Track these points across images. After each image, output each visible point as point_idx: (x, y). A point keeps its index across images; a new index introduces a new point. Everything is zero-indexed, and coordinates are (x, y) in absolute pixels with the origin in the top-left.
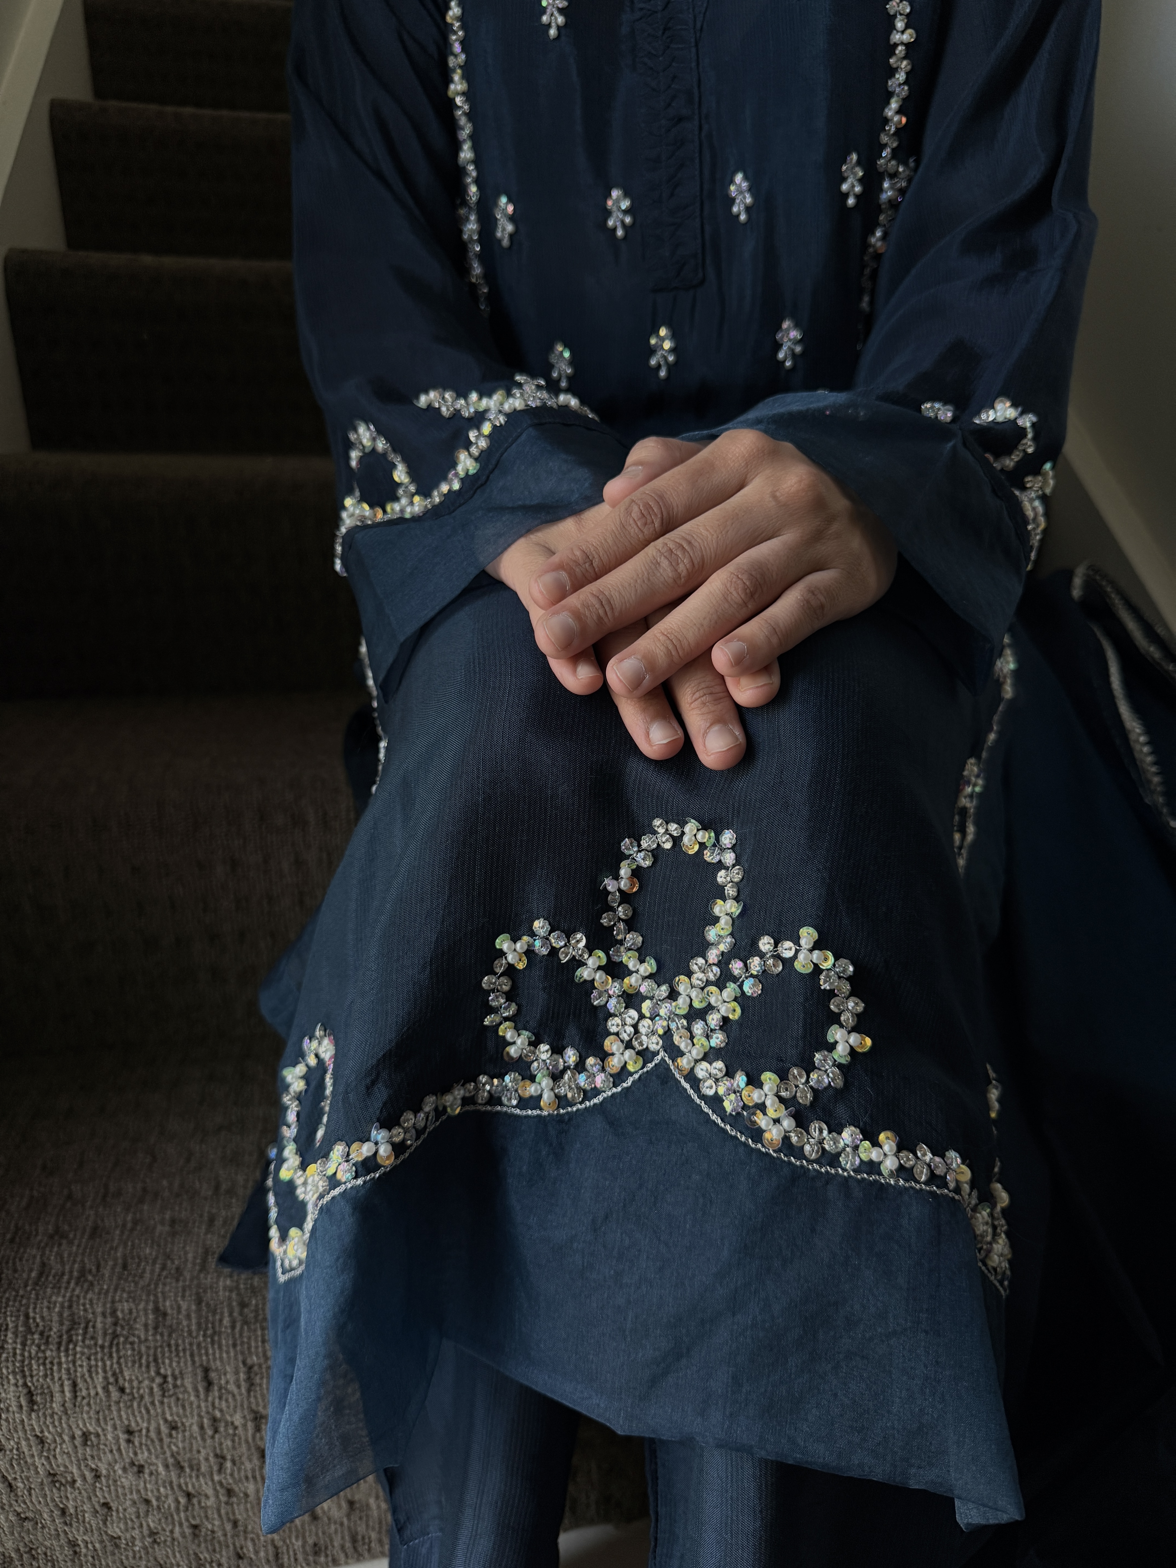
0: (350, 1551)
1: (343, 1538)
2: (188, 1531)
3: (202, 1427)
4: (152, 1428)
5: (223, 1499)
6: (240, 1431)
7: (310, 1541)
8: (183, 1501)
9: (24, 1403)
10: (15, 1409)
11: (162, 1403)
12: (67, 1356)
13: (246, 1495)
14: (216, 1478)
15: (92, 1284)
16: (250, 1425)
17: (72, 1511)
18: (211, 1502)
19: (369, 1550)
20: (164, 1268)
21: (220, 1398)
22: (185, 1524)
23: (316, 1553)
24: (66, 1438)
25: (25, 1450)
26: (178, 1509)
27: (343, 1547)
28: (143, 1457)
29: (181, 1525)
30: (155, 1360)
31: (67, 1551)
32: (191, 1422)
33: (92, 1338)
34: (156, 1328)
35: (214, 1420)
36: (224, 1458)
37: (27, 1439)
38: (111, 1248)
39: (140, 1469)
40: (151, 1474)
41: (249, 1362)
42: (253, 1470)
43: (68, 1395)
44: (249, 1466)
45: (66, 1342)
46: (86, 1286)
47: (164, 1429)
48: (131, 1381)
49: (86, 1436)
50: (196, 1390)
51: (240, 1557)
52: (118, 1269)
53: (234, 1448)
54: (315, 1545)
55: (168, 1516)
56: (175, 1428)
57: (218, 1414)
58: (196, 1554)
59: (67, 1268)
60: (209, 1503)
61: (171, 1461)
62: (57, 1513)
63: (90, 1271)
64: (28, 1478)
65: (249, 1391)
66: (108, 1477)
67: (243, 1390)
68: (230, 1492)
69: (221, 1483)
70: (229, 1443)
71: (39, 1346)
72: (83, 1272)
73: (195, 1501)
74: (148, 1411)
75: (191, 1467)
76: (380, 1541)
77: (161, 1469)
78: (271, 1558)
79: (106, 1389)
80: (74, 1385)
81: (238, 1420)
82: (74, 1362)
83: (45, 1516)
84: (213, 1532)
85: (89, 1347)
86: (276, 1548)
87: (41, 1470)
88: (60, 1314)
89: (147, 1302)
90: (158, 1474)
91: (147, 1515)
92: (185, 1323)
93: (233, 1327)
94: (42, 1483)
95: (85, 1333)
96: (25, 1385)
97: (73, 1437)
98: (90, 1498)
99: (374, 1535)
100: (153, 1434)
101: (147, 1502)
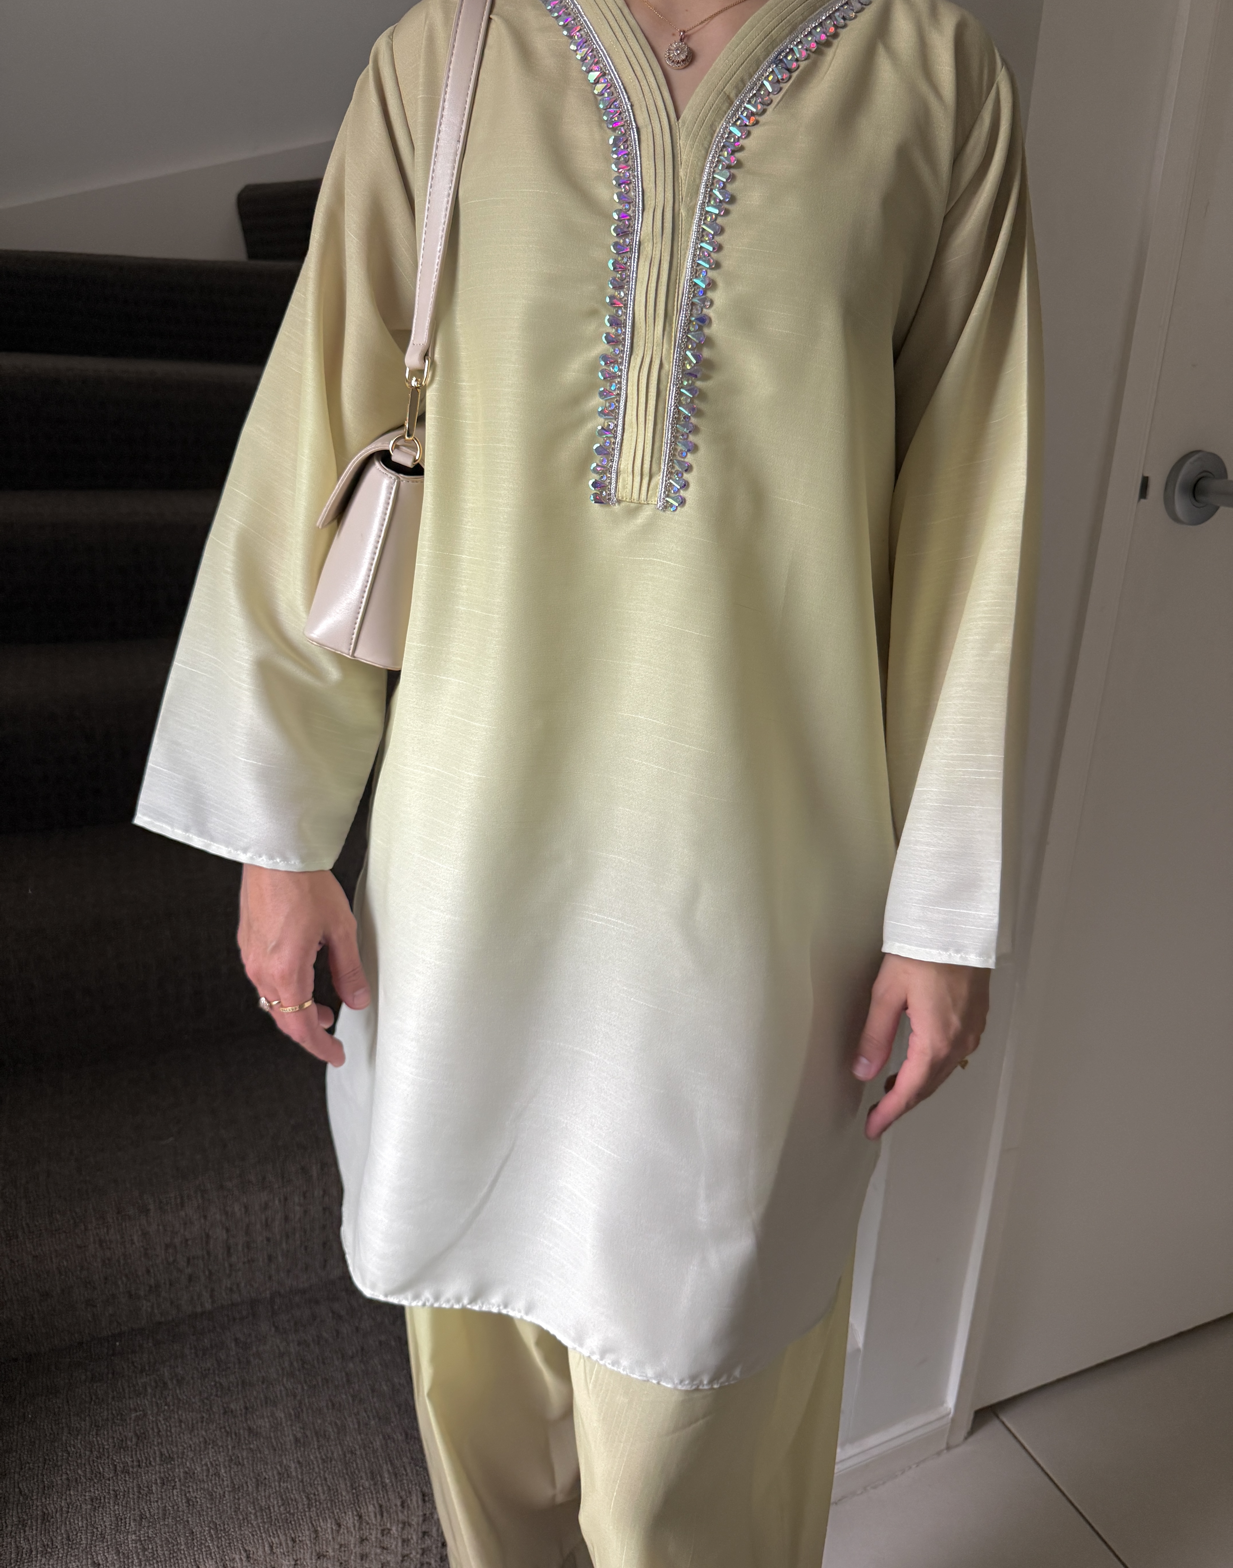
20: (93, 1536)
38: (57, 1528)
52: (65, 1541)
59: (33, 1546)
63: (48, 1545)
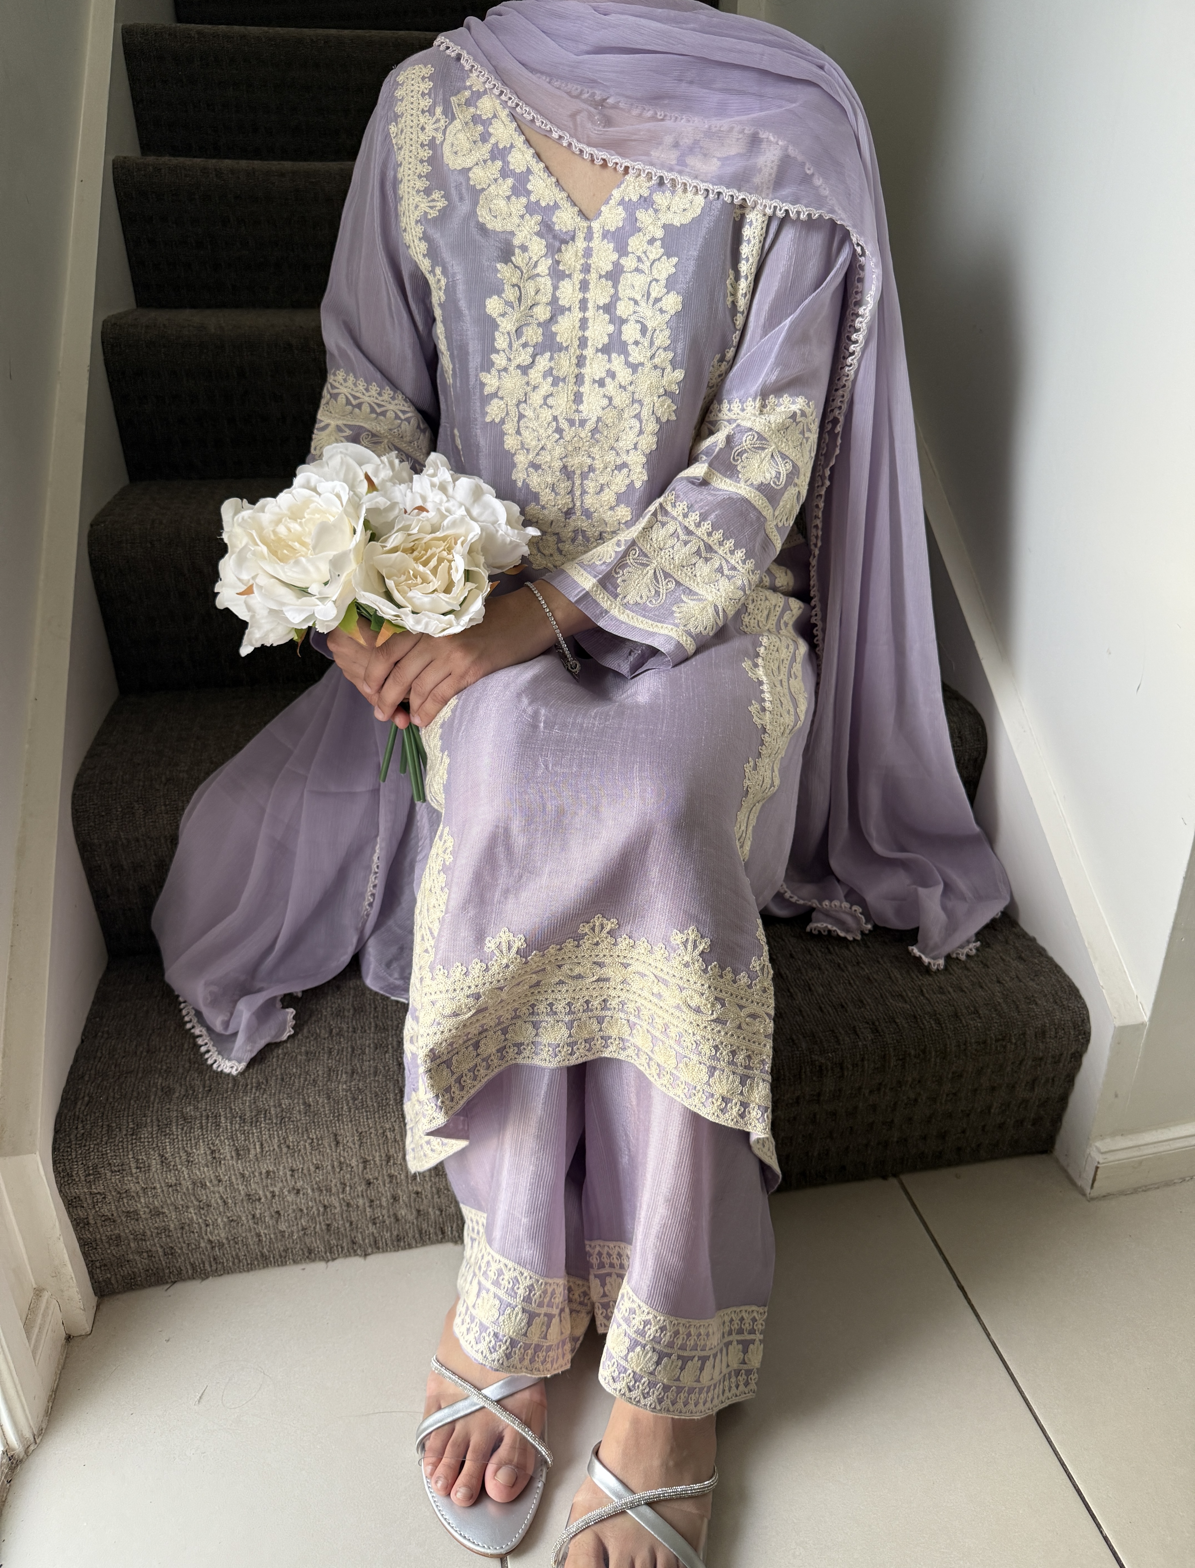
0: (418, 1239)
1: (414, 1231)
2: (324, 1227)
3: (333, 1167)
4: (305, 1168)
5: (345, 1208)
6: (355, 1168)
7: (395, 1233)
8: (321, 1209)
9: (234, 1154)
10: (229, 1157)
11: (311, 1153)
12: (257, 1129)
13: (358, 1207)
14: (341, 1196)
15: (265, 1090)
16: (361, 1166)
17: (258, 1216)
18: (338, 1210)
19: (429, 1239)
20: (306, 1080)
21: (344, 1150)
22: (323, 1224)
23: (398, 1240)
24: (257, 1174)
25: (234, 1181)
26: (318, 1214)
27: (414, 1237)
28: (299, 1184)
29: (320, 1223)
30: (307, 1130)
31: (256, 1239)
32: (327, 1164)
33: (269, 1119)
34: (305, 1113)
35: (340, 1163)
36: (345, 1184)
37: (235, 1175)
39: (298, 1192)
40: (304, 1194)
41: (360, 1130)
42: (362, 1191)
43: (258, 1150)
44: (360, 1189)
45: (255, 1122)
46: (262, 1091)
47: (312, 1168)
48: (293, 1142)
49: (268, 1172)
50: (330, 1146)
51: (354, 1243)
52: (279, 1081)
53: (351, 1179)
54: (398, 1236)
55: (313, 1219)
56: (317, 1168)
57: (342, 1159)
58: (329, 1241)
59: (249, 1081)
60: (336, 1211)
61: (315, 1186)
62: (250, 1217)
64: (234, 1197)
65: (360, 1146)
66: (279, 1196)
67: (357, 1146)
68: (348, 1205)
69: (343, 1199)
70: (348, 1176)
71: (240, 1124)
72: (259, 1084)
73: (328, 1210)
74: (303, 1159)
75: (326, 1190)
76: (436, 1233)
77: (309, 1191)
78: (372, 1243)
79: (279, 1146)
80: (262, 1145)
81: (354, 1163)
82: (261, 1132)
83: (244, 1218)
84: (338, 1228)
85: (268, 1124)
86: (375, 1238)
87: (242, 1192)
88: (250, 1106)
89: (299, 1099)
90: (308, 1194)
91: (301, 1218)
92: (322, 1110)
93: (350, 1111)
94: (242, 1200)
95: (265, 1117)
96: (234, 1145)
97: (261, 1173)
98: (269, 1208)
99: (432, 1231)
100: (305, 1171)
101: (301, 1210)
